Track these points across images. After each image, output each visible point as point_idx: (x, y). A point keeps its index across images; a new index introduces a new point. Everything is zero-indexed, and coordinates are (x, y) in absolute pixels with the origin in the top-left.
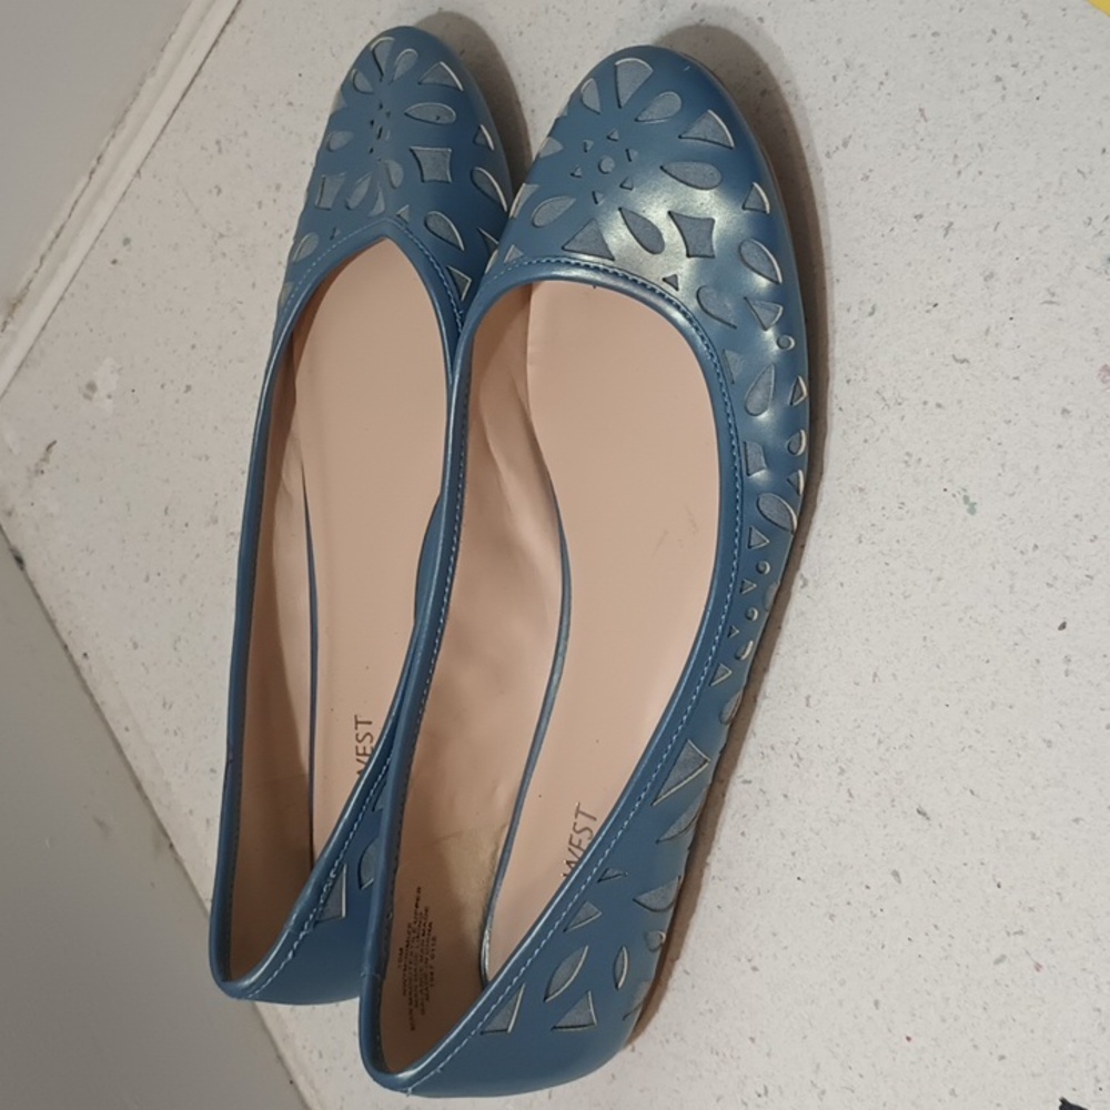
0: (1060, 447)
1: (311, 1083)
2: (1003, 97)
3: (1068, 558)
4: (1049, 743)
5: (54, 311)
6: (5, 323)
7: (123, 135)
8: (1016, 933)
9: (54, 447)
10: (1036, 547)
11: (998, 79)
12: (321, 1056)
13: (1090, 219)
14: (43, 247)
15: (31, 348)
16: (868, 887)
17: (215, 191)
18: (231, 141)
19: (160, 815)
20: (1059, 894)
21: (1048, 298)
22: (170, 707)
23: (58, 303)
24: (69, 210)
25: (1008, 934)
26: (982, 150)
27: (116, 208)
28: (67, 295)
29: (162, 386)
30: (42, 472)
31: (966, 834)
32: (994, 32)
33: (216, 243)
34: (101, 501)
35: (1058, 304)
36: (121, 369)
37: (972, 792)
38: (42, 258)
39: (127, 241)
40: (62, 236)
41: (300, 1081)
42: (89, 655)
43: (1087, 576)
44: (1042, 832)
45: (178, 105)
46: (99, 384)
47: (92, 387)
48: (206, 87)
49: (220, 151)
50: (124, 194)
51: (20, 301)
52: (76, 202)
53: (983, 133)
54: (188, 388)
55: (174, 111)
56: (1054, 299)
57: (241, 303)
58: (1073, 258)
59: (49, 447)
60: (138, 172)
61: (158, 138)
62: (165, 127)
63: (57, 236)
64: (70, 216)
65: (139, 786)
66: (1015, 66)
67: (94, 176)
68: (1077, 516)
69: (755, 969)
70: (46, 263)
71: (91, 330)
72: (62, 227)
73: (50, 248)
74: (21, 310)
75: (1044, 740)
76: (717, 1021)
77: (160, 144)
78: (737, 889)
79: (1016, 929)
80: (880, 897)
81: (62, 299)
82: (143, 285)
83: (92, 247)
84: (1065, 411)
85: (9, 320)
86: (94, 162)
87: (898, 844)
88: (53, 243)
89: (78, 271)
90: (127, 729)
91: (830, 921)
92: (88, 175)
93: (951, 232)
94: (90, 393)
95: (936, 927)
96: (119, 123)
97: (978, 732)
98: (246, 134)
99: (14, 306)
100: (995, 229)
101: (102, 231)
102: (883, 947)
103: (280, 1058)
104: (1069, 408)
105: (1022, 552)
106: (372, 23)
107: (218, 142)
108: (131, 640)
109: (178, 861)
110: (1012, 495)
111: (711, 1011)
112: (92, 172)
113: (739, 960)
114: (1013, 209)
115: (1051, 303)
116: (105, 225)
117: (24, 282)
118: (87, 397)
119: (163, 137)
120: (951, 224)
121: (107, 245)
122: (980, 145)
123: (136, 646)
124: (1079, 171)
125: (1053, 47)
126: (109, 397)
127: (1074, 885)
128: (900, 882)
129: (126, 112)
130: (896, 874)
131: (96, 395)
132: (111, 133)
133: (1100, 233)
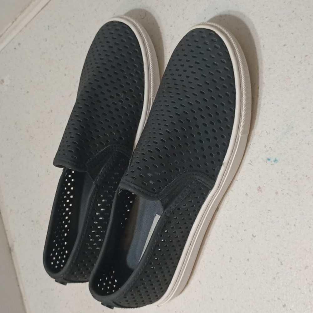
0: (243, 203)
1: (23, 287)
3: (238, 232)
4: (221, 277)
7: (23, 15)
10: (231, 226)
12: (27, 281)
13: (266, 146)
17: (45, 40)
18: (52, 27)
21: (250, 163)
22: (7, 176)
24: (5, 30)
27: (18, 33)
29: (21, 89)
31: (196, 291)
35: (252, 165)
36: (11, 79)
37: (200, 282)
39: (19, 44)
43: (241, 239)
45: (40, 11)
46: (5, 81)
47: (3, 81)
48: (48, 9)
49: (49, 29)
50: (21, 30)
52: (7, 29)
54: (28, 92)
56: (252, 163)
57: (46, 74)
58: (259, 155)
60: (26, 26)
61: (33, 18)
62: (35, 16)
64: (5, 32)
68: (243, 223)
75: (220, 276)
77: (33, 20)
83: (10, 42)
84: (247, 194)
86: (14, 20)
89: (5, 47)
96: (22, 11)
97: (205, 267)
98: (56, 27)
101: (13, 38)
103: (17, 278)
104: (248, 194)
105: (227, 226)
106: (96, 10)
107: (49, 26)
110: (228, 210)
112: (13, 22)
115: (250, 164)
116: (15, 37)
121: (14, 43)
124: (267, 132)
126: (7, 86)
129: (25, 9)
131: (3, 84)
132: (20, 13)
133: (267, 151)
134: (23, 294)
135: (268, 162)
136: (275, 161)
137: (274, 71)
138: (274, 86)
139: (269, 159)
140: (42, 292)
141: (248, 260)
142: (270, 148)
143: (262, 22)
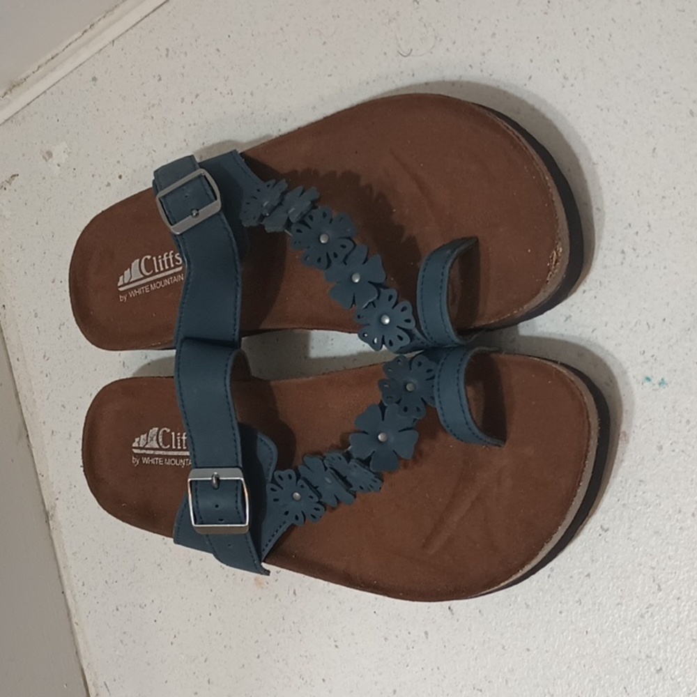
1: (74, 596)
2: (622, 263)
4: (528, 606)
5: (38, 97)
6: (5, 94)
7: (110, 18)
8: (478, 690)
9: (16, 178)
11: (623, 252)
12: (83, 585)
13: (644, 352)
14: (43, 60)
15: (17, 113)
16: (409, 633)
17: (157, 78)
18: (175, 53)
19: (25, 416)
20: (507, 681)
21: (608, 382)
22: (48, 359)
23: (41, 94)
24: (64, 46)
25: (474, 688)
26: (601, 285)
27: (93, 56)
28: (48, 91)
29: (93, 176)
30: (5, 189)
31: (469, 630)
32: (630, 225)
33: (149, 108)
34: (37, 223)
35: (612, 388)
36: (70, 153)
37: (480, 611)
38: (39, 67)
39: (94, 79)
40: (55, 59)
41: (68, 593)
42: (6, 307)
44: (509, 648)
45: (149, 14)
46: (54, 155)
47: (50, 154)
48: (169, 12)
49: (167, 55)
50: (101, 50)
51: (19, 85)
52: (70, 44)
53: (605, 277)
54: (109, 184)
55: (146, 17)
56: (611, 384)
57: (155, 151)
58: (628, 368)
59: (14, 176)
60: (113, 41)
61: (131, 28)
62: (137, 23)
63: (52, 58)
64: (64, 50)
65: (17, 395)
66: (634, 250)
67: (85, 34)
69: (336, 646)
70: (41, 70)
71: (58, 120)
72: (57, 55)
73: (46, 63)
74: (17, 90)
76: (308, 663)
77: (130, 31)
78: (340, 603)
79: (480, 688)
80: (414, 641)
81: (45, 92)
82: (98, 110)
83: (72, 72)
85: (9, 92)
86: (89, 26)
87: (433, 619)
88: (49, 60)
89: (59, 81)
90: (18, 360)
91: (384, 641)
92: (82, 32)
93: (569, 320)
94: (47, 157)
95: (438, 668)
96: (111, 10)
98: (186, 54)
99: (14, 86)
100: (593, 331)
101: (81, 65)
102: (407, 666)
103: (60, 577)
106: (282, 29)
107: (167, 50)
108: (34, 311)
109: (29, 446)
111: (306, 657)
112: (85, 31)
113: (330, 638)
114: (606, 325)
115: (608, 385)
116: (84, 62)
117: (24, 76)
118: (44, 158)
119: (134, 29)
120: (570, 316)
121: (81, 75)
122: (600, 282)
123: (36, 316)
124: (647, 324)
125: (658, 250)
126: (59, 165)
127: (516, 680)
128: (427, 638)
129: (116, 6)
130: (426, 633)
131: (50, 160)
132: (103, 15)
133: (647, 362)
134: (73, 611)
135: (647, 383)
136: (662, 383)
137: (673, 203)
138: (671, 233)
139: (648, 379)
140: (117, 610)
141: (588, 575)
142: (653, 356)
143: (655, 102)
